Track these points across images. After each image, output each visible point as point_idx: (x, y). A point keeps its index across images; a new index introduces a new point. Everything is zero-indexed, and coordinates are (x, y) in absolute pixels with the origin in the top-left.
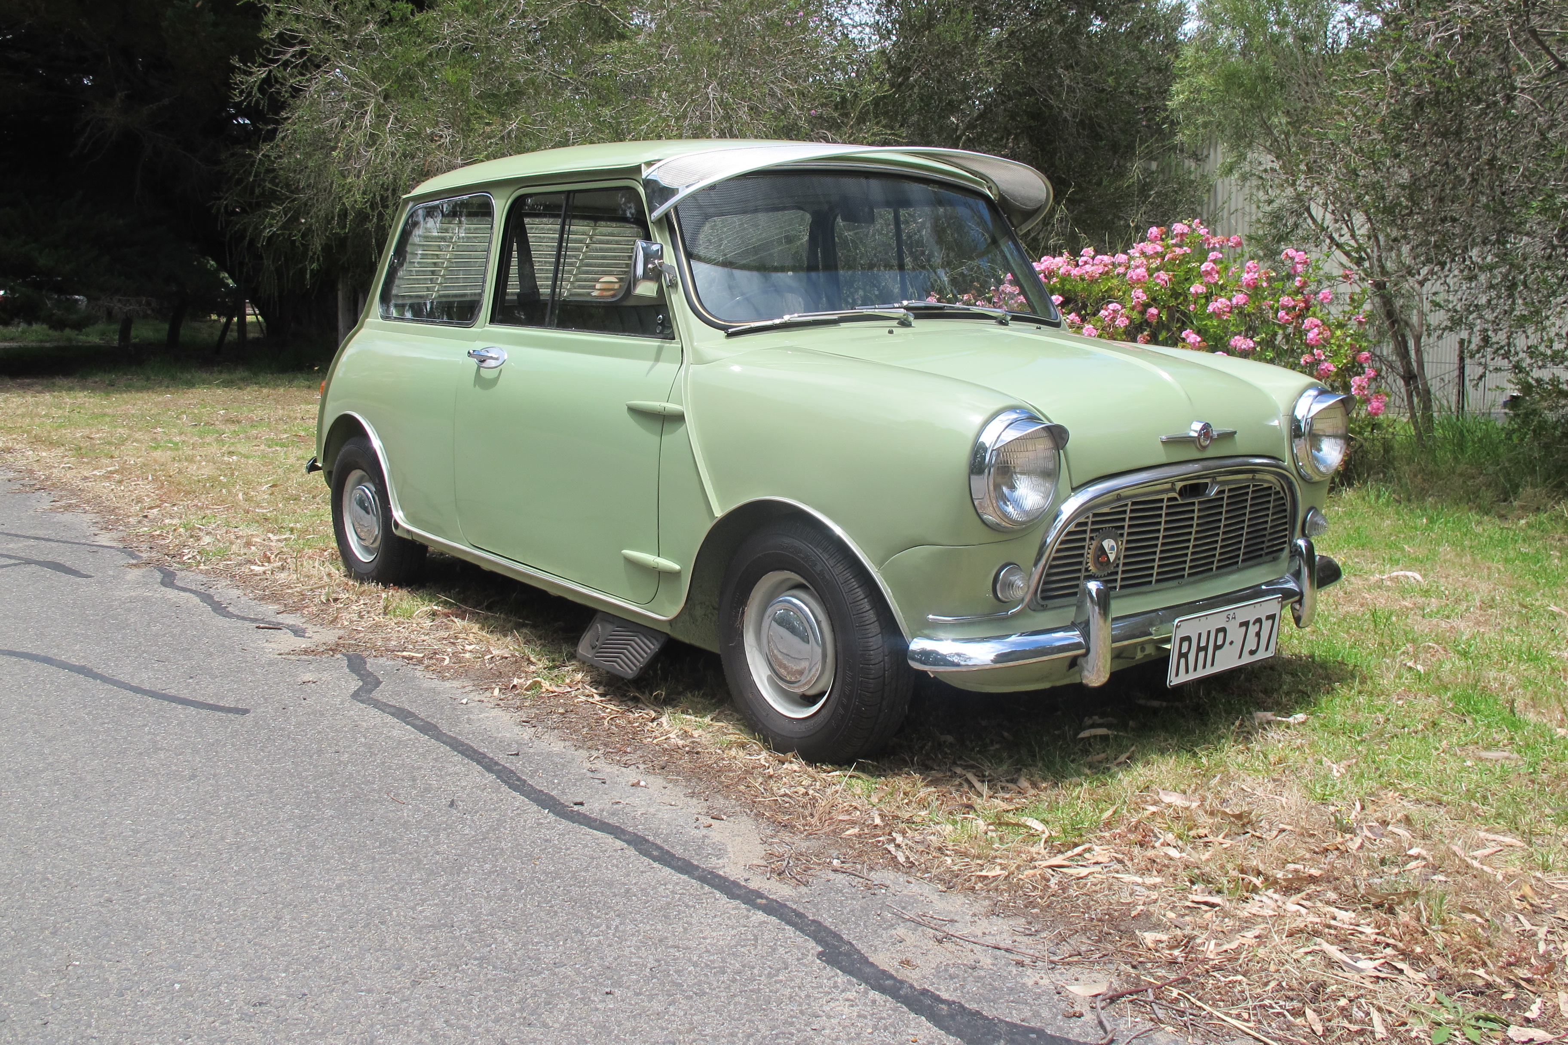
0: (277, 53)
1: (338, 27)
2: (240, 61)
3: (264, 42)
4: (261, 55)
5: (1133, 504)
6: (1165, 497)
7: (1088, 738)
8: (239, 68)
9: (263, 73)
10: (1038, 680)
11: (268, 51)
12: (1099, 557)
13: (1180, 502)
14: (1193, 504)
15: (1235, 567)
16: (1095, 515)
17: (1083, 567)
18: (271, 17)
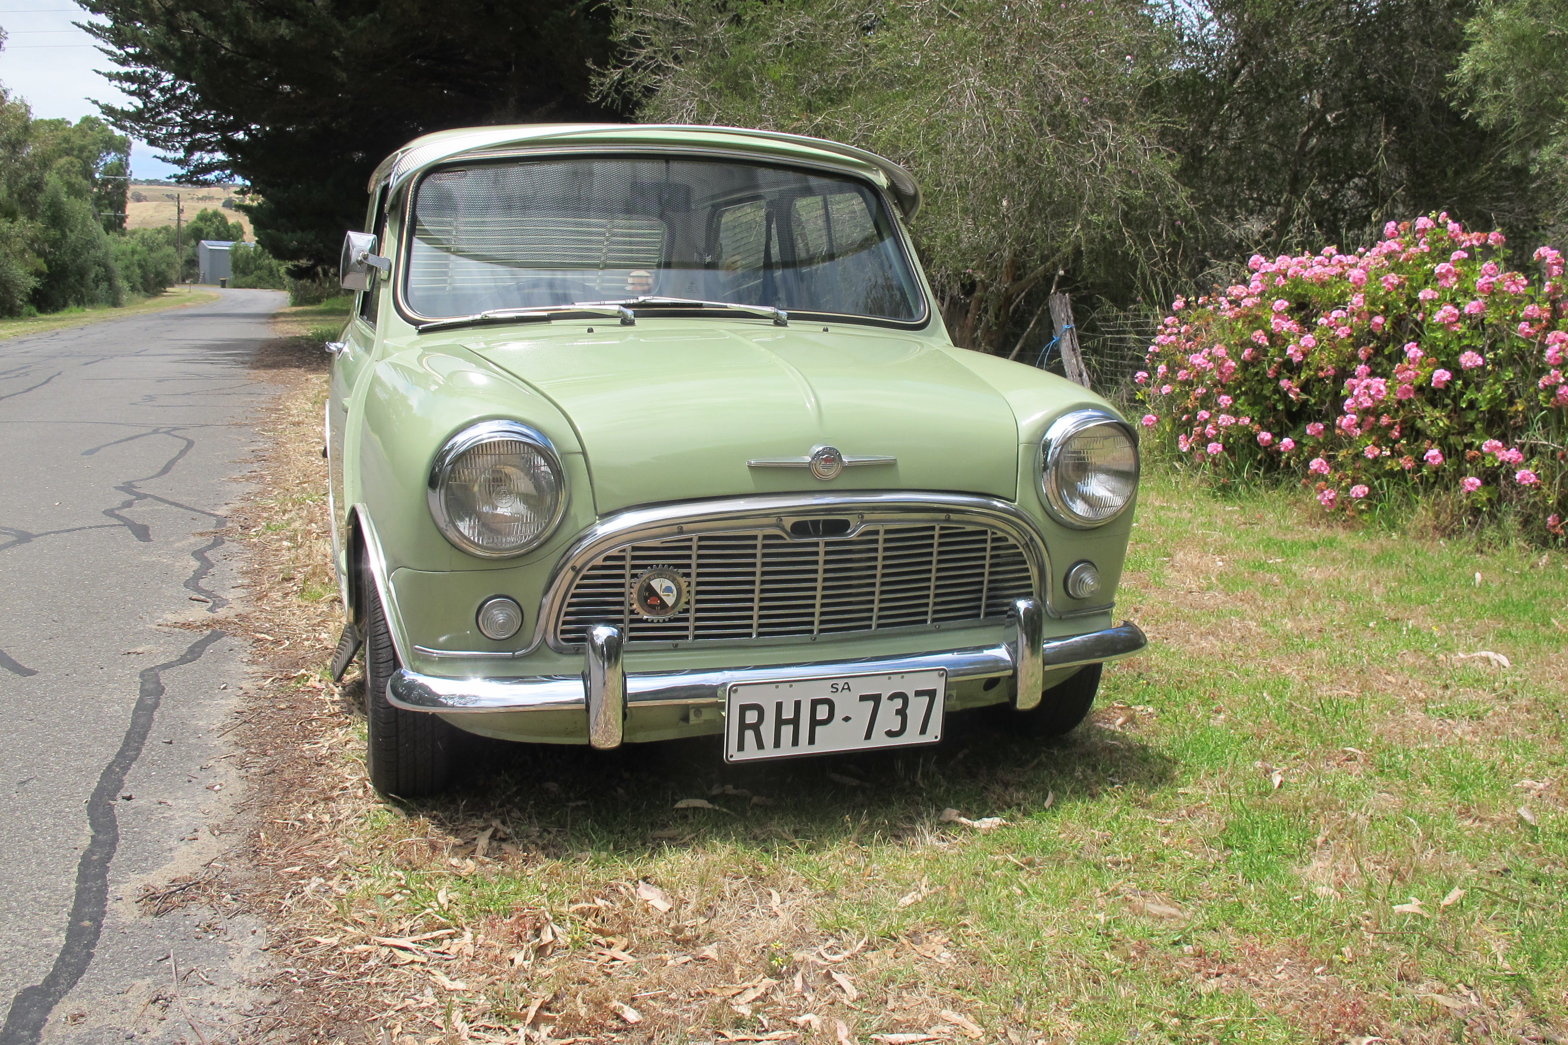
0: (631, 55)
1: (687, 28)
2: (594, 63)
3: (615, 45)
4: (615, 57)
5: (701, 539)
6: (760, 533)
7: (686, 809)
8: (594, 70)
9: (616, 75)
10: (569, 734)
11: (623, 54)
12: (646, 599)
13: (789, 540)
14: (816, 544)
15: (919, 627)
16: (634, 549)
17: (626, 608)
18: (619, 20)
